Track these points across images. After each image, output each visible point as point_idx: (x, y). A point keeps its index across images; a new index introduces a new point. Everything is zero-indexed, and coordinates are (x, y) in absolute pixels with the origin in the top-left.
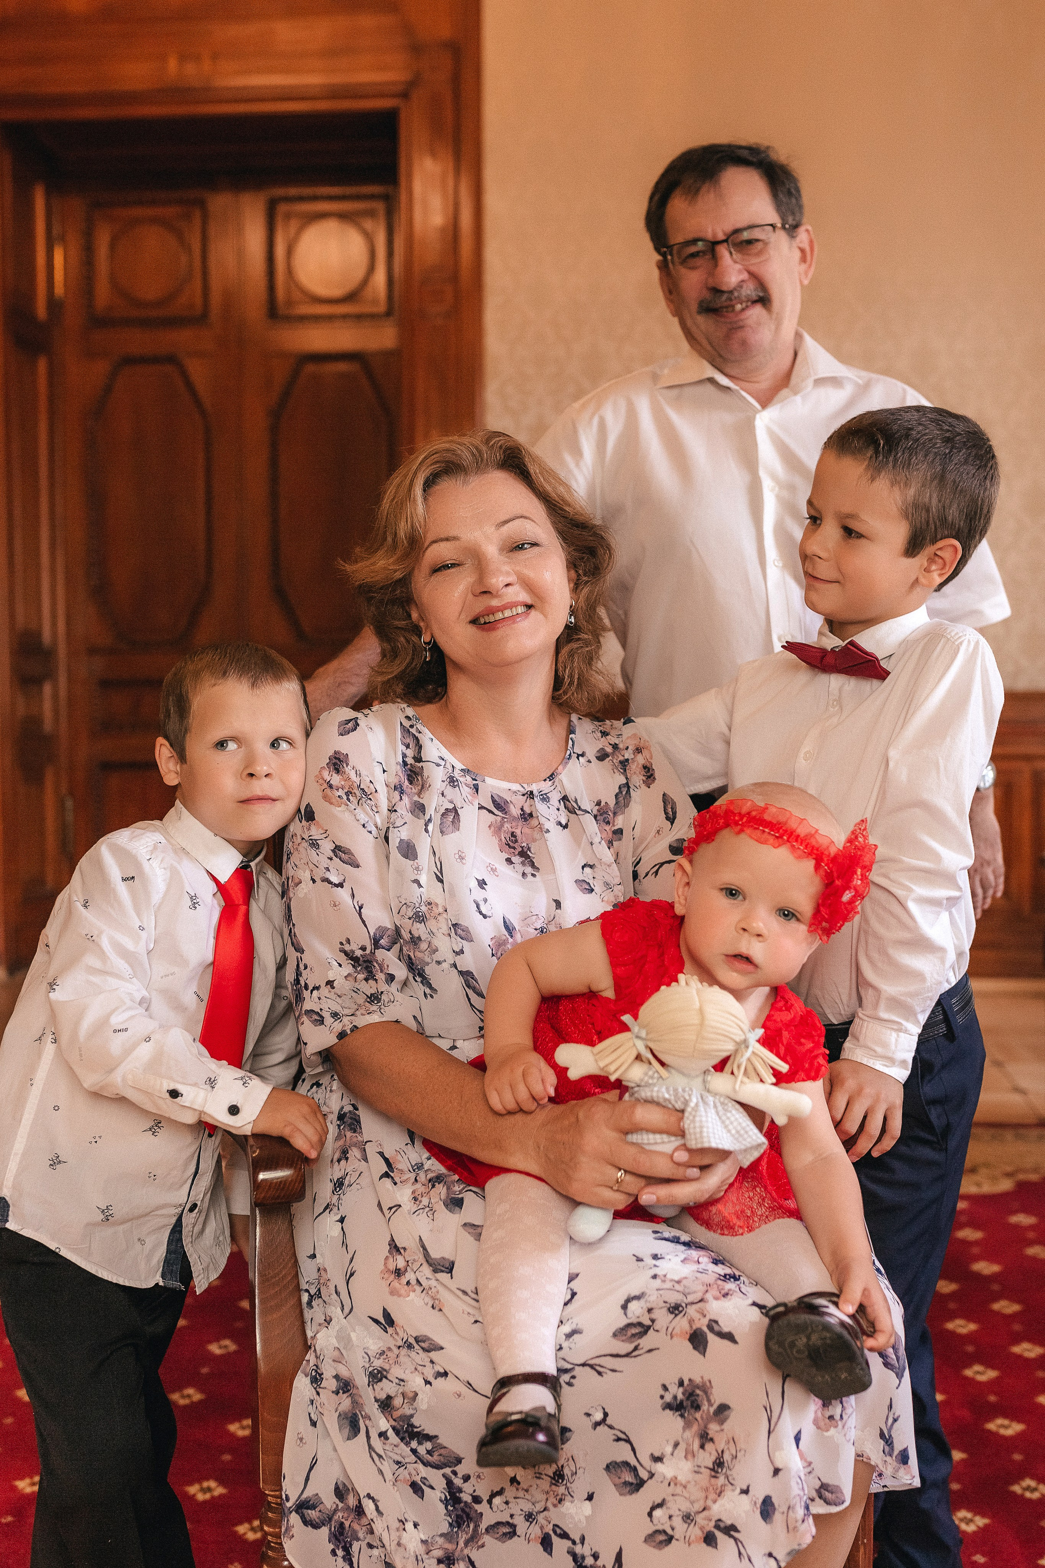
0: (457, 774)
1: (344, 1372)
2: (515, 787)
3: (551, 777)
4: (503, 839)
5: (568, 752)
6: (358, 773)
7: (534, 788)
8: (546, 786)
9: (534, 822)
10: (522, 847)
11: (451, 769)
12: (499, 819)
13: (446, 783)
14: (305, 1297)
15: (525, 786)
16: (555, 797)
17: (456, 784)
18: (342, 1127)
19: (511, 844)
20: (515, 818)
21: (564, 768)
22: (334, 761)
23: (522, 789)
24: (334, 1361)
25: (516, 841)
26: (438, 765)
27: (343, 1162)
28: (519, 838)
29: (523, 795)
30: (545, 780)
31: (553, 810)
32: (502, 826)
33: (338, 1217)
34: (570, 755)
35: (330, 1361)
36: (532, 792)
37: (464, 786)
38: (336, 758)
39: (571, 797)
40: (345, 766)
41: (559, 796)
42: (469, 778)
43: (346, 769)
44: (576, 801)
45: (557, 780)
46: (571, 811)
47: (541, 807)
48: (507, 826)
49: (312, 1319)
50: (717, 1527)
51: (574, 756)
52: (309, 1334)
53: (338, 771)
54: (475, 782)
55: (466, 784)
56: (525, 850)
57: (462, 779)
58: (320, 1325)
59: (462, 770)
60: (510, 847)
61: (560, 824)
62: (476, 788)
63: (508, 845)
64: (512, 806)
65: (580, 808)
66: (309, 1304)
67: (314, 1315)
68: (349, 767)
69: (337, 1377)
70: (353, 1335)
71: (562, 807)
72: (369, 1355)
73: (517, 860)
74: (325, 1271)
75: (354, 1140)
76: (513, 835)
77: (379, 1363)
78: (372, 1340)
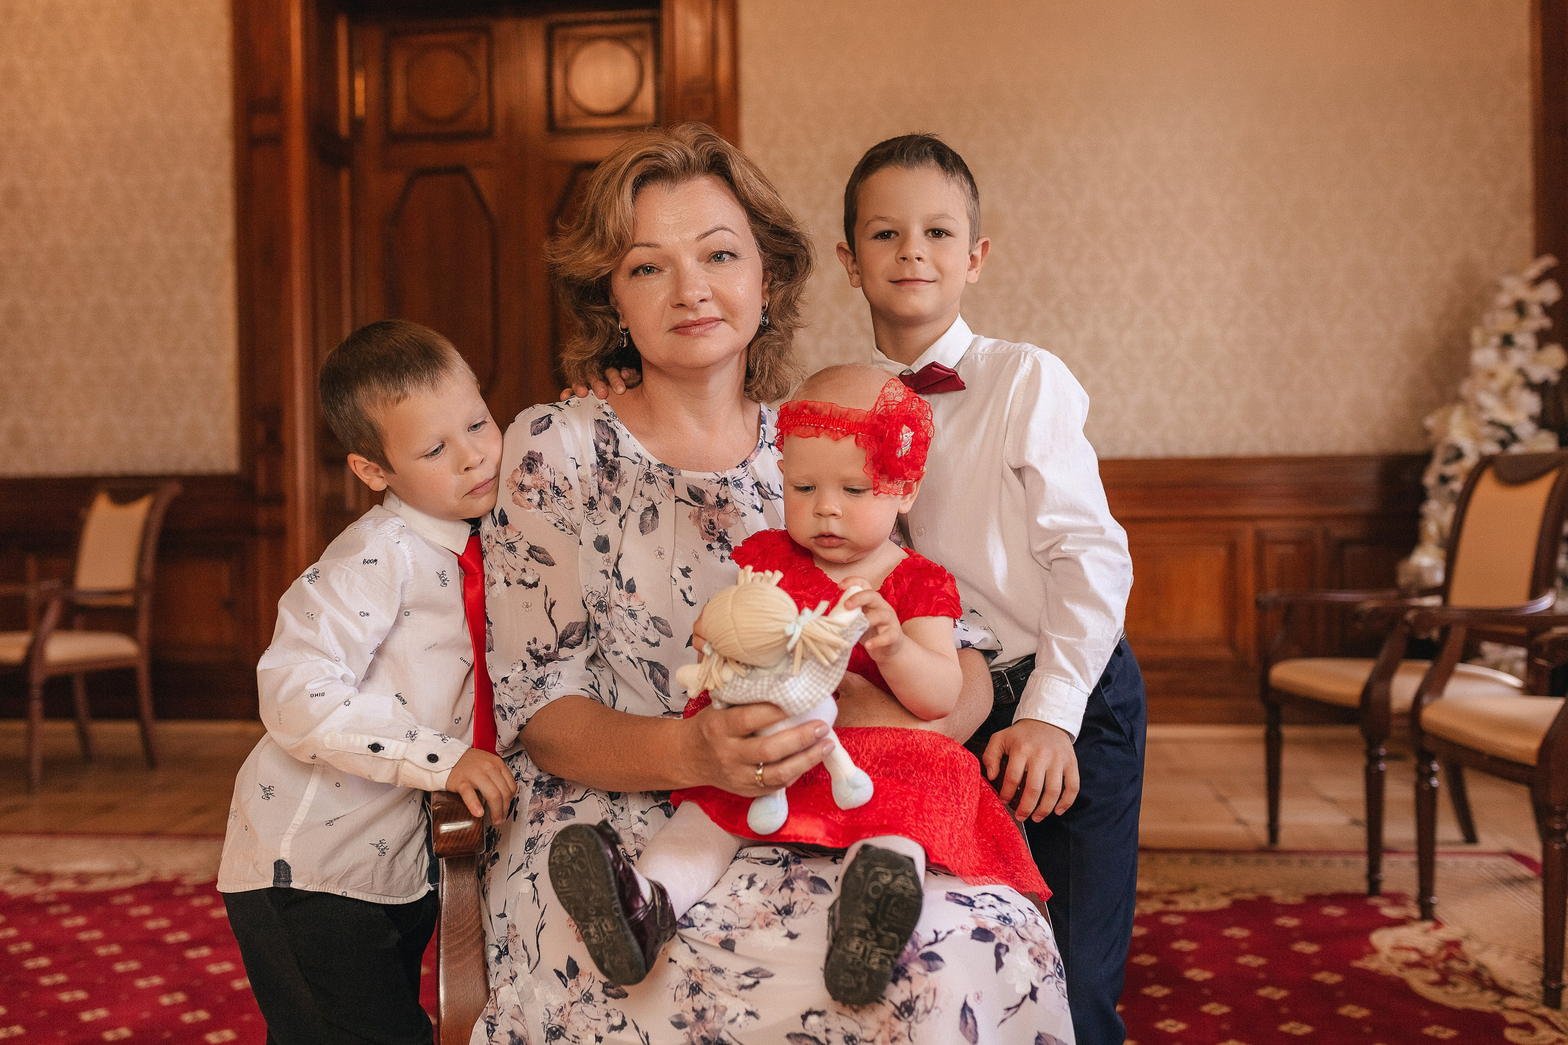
0: (653, 470)
1: (519, 1030)
2: (710, 476)
3: (744, 464)
4: (702, 527)
5: (760, 441)
6: (552, 471)
7: (728, 475)
8: (739, 473)
9: (729, 508)
10: (720, 533)
11: (647, 465)
12: (697, 509)
13: (643, 480)
14: (493, 953)
15: (718, 473)
16: (748, 483)
17: (652, 480)
19: (710, 531)
20: (711, 507)
21: (756, 456)
22: (528, 461)
23: (716, 477)
24: (512, 1017)
25: (714, 529)
26: (635, 463)
27: (536, 824)
28: (716, 525)
29: (718, 483)
30: (738, 467)
31: (747, 495)
32: (700, 515)
33: (527, 875)
34: (762, 444)
35: (508, 1017)
36: (726, 479)
37: (660, 480)
38: (529, 458)
39: (764, 483)
40: (539, 465)
41: (752, 482)
42: (665, 473)
43: (540, 468)
44: (769, 487)
45: (749, 467)
46: (764, 496)
47: (734, 493)
48: (705, 515)
49: (498, 973)
51: (766, 445)
52: (492, 985)
53: (530, 471)
54: (671, 477)
55: (662, 479)
56: (723, 535)
57: (658, 475)
58: (505, 980)
59: (659, 465)
60: (709, 534)
61: (754, 508)
62: (672, 483)
63: (707, 532)
64: (707, 495)
65: (773, 493)
66: (498, 959)
67: (499, 971)
68: (543, 466)
69: (512, 1033)
70: (536, 991)
71: (756, 492)
72: (549, 1012)
73: (716, 545)
74: (514, 927)
75: (551, 804)
76: (711, 522)
77: (557, 1021)
78: (553, 997)
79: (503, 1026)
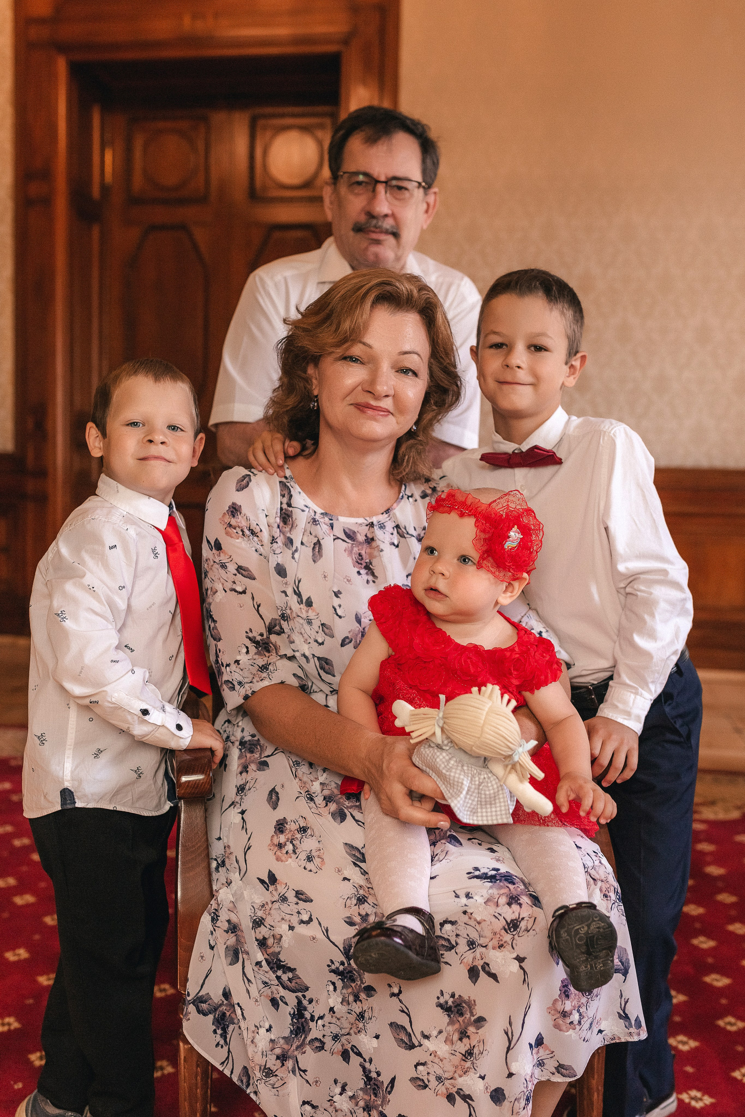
0: (317, 517)
1: (234, 919)
2: (361, 520)
3: (387, 511)
4: (354, 559)
5: (401, 494)
6: (248, 518)
7: (375, 520)
8: (383, 518)
9: (375, 544)
10: (366, 563)
11: (313, 514)
12: (350, 545)
13: (311, 523)
14: (214, 864)
15: (368, 518)
16: (390, 526)
17: (317, 523)
18: (243, 751)
19: (359, 561)
20: (360, 543)
21: (397, 505)
22: (232, 509)
23: (366, 522)
24: (229, 910)
25: (362, 559)
26: (304, 511)
27: (244, 774)
28: (364, 557)
29: (367, 525)
30: (383, 514)
31: (388, 535)
32: (352, 549)
33: (240, 810)
34: (402, 496)
35: (226, 910)
36: (372, 523)
37: (324, 525)
38: (233, 507)
39: (402, 526)
40: (239, 514)
41: (394, 525)
42: (327, 519)
43: (239, 516)
44: (405, 528)
45: (391, 513)
46: (402, 535)
47: (378, 533)
48: (356, 549)
49: (217, 879)
50: (458, 1093)
51: (405, 497)
52: (215, 888)
53: (234, 516)
54: (331, 522)
55: (324, 523)
56: (368, 564)
57: (322, 520)
58: (223, 884)
59: (322, 514)
60: (359, 563)
61: (393, 544)
62: (332, 526)
63: (357, 562)
64: (358, 535)
65: (408, 533)
66: (217, 869)
67: (219, 877)
68: (242, 515)
69: (229, 921)
70: (245, 893)
71: (395, 532)
72: (254, 907)
73: (363, 572)
74: (229, 847)
75: (252, 758)
76: (360, 555)
77: (260, 914)
78: (256, 897)
79: (224, 916)
